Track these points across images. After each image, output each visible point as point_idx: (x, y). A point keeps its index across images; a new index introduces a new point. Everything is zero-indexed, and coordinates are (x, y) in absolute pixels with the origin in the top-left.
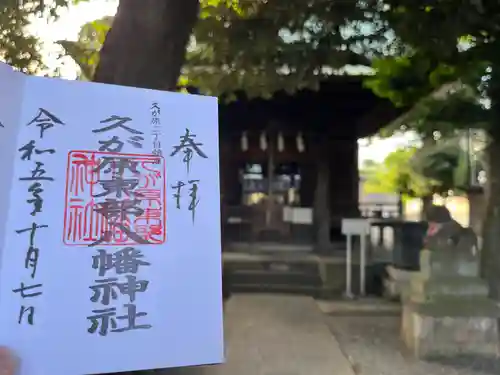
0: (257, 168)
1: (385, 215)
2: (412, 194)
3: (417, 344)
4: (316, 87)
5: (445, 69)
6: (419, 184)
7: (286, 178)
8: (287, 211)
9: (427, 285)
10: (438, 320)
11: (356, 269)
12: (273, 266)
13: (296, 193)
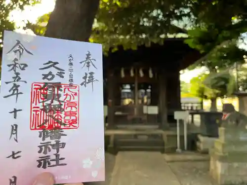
0: (128, 86)
1: (195, 108)
2: (206, 97)
3: (219, 177)
4: (162, 43)
5: (226, 33)
6: (209, 92)
7: (143, 91)
8: (145, 108)
9: (224, 146)
10: (230, 164)
11: (182, 137)
12: (139, 137)
13: (148, 98)
